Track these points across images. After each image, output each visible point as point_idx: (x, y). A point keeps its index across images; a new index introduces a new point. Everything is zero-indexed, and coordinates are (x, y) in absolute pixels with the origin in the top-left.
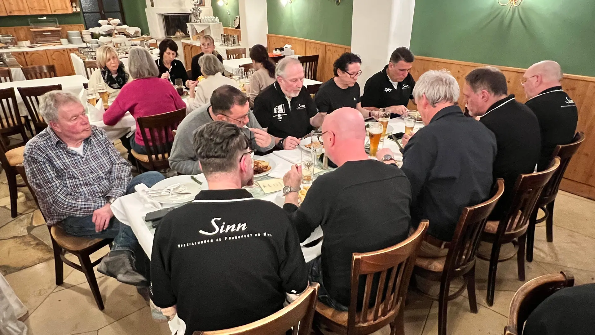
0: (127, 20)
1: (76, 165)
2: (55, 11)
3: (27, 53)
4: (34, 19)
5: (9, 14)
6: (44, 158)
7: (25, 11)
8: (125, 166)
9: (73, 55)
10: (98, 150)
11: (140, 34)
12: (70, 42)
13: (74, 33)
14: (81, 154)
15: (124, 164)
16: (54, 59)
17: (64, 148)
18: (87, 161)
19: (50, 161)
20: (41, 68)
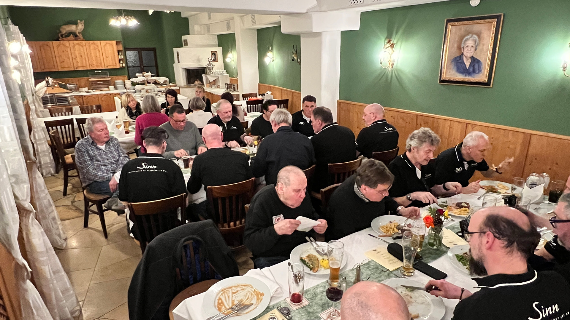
0: (160, 73)
1: (100, 155)
2: (107, 67)
3: (85, 96)
4: (92, 72)
5: (76, 69)
6: (85, 149)
7: (86, 66)
8: (126, 158)
9: (116, 98)
10: (113, 149)
11: (168, 82)
12: (116, 88)
13: (119, 82)
14: (104, 149)
15: (126, 157)
16: (103, 101)
17: (95, 146)
18: (106, 154)
19: (88, 151)
20: (92, 107)
